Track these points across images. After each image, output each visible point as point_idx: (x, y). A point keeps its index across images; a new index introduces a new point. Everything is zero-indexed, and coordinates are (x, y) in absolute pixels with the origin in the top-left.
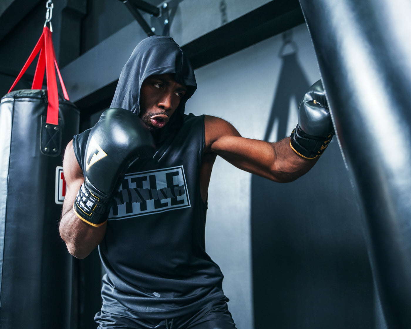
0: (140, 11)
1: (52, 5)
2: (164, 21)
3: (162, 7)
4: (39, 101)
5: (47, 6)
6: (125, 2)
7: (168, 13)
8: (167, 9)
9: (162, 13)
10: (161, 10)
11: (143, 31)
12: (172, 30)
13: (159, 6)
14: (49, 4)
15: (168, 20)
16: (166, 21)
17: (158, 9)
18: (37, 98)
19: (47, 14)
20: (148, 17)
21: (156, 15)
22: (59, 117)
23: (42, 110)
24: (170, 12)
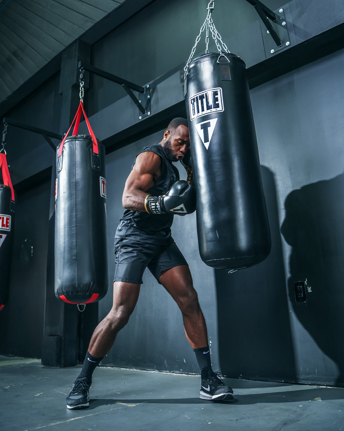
0: (132, 90)
1: (83, 88)
2: (147, 96)
3: (146, 87)
4: (89, 140)
5: (80, 89)
6: (123, 85)
7: (150, 91)
8: (149, 88)
9: (146, 92)
10: (145, 89)
11: (133, 102)
12: (152, 102)
13: (144, 87)
14: (81, 88)
15: (150, 96)
16: (149, 97)
17: (144, 88)
18: (88, 139)
19: (80, 94)
20: (136, 94)
21: (142, 92)
22: (99, 150)
23: (90, 145)
24: (151, 90)
